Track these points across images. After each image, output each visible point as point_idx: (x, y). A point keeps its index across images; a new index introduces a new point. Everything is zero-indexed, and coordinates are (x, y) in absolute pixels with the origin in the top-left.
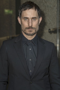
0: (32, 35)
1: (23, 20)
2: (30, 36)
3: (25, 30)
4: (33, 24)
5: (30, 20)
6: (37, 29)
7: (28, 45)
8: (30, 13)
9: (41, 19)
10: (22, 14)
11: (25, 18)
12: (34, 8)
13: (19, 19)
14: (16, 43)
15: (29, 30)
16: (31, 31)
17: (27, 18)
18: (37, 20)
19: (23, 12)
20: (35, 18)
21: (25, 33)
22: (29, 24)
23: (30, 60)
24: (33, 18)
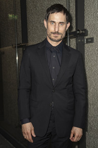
0: (58, 41)
1: (49, 24)
2: (55, 42)
3: (50, 35)
4: (60, 29)
5: (57, 24)
6: (64, 35)
7: (52, 52)
8: (58, 17)
9: (69, 25)
10: (49, 17)
11: (52, 21)
12: (63, 12)
13: (45, 23)
14: (39, 49)
15: (55, 35)
16: (56, 37)
17: (54, 22)
18: (64, 26)
19: (51, 14)
20: (63, 23)
21: (50, 38)
22: (55, 29)
23: (54, 68)
24: (60, 23)
